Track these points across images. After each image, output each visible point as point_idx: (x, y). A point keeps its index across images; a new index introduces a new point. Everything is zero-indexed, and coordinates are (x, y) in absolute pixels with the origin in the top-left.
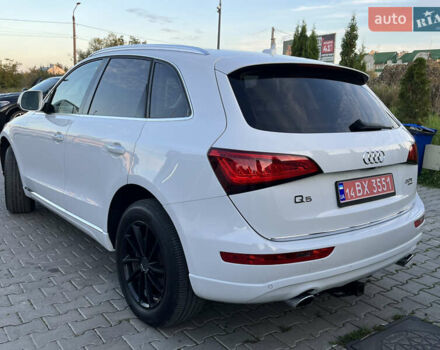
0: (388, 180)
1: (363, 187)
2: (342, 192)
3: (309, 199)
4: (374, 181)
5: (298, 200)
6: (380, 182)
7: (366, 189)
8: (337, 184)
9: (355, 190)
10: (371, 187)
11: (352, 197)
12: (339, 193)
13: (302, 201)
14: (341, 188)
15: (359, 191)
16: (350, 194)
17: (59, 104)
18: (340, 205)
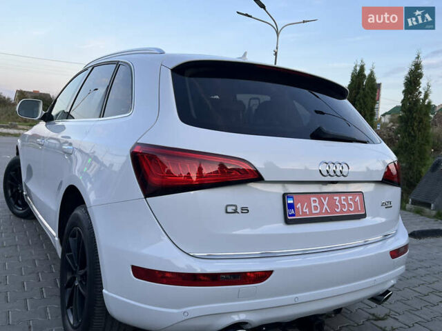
0: (358, 198)
1: (321, 204)
2: (291, 206)
3: (245, 210)
4: (337, 198)
5: (230, 209)
6: (346, 200)
7: (326, 206)
8: (285, 196)
9: (309, 206)
10: (332, 204)
11: (304, 213)
12: (288, 207)
13: (235, 211)
14: (290, 201)
15: (316, 208)
16: (302, 210)
17: (57, 115)
18: (288, 222)
